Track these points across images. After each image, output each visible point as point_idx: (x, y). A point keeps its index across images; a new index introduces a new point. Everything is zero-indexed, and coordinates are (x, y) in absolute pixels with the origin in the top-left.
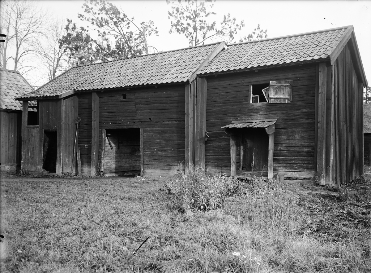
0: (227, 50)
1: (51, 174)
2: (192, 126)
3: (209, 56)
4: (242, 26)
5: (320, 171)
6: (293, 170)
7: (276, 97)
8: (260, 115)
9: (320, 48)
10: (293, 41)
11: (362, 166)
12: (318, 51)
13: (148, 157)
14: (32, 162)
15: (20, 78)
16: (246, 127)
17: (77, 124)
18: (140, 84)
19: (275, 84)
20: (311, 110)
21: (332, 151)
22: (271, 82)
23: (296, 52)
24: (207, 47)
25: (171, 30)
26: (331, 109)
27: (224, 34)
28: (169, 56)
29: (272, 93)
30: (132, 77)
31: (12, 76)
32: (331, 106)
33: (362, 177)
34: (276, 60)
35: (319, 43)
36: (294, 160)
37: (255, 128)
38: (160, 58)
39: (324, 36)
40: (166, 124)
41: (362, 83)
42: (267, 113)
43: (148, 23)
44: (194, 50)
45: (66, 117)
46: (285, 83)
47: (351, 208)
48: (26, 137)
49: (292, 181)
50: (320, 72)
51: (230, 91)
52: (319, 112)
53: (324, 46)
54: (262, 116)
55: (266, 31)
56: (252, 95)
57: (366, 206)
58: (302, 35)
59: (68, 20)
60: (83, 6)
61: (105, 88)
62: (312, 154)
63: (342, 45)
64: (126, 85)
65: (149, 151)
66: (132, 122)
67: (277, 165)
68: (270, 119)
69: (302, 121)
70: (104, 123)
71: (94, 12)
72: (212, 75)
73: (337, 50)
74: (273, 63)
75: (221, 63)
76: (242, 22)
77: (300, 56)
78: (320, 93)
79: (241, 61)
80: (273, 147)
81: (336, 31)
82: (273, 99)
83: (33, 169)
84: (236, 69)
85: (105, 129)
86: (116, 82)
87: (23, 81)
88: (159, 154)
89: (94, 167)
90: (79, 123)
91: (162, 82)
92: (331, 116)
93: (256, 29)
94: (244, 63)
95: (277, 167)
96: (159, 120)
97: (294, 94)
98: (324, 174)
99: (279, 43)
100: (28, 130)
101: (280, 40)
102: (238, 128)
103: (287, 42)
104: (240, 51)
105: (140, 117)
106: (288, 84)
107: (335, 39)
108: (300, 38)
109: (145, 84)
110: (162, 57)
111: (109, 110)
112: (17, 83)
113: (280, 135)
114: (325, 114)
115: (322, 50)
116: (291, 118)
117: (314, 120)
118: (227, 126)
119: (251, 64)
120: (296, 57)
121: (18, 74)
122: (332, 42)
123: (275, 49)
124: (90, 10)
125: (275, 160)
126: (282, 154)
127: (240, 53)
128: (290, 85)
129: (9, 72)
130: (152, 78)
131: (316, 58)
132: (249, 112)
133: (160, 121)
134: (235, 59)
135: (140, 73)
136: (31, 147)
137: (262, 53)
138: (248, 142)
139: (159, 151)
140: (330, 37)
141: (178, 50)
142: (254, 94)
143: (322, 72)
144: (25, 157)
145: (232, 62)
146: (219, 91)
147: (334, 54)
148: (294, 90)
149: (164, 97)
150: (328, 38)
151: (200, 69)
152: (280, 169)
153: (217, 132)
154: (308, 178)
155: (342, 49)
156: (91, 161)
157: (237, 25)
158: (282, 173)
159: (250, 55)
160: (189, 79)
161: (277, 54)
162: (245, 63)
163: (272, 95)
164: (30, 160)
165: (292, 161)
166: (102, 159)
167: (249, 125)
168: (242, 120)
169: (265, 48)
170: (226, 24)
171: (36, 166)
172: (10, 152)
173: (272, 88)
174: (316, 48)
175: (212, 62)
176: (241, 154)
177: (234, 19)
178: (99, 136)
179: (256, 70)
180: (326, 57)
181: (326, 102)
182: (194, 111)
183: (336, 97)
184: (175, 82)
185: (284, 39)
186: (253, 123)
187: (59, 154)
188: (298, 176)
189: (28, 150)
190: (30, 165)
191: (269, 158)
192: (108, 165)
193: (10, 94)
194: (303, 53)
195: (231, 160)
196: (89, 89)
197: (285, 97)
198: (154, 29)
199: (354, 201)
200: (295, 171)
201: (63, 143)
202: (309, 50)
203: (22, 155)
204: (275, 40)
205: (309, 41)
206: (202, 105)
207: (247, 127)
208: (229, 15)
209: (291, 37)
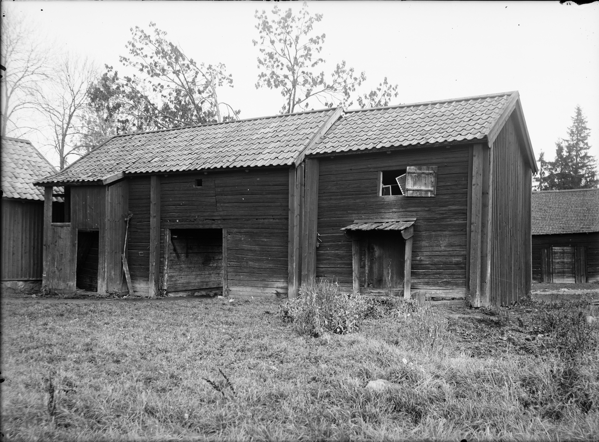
0: (346, 119)
1: (89, 293)
2: (298, 226)
3: (321, 128)
4: (362, 80)
5: (474, 289)
6: (438, 288)
7: (416, 188)
8: (393, 212)
9: (474, 123)
10: (437, 110)
11: (530, 281)
12: (471, 127)
13: (234, 269)
14: (59, 276)
15: (32, 151)
16: (374, 229)
17: (126, 221)
18: (224, 167)
19: (414, 171)
20: (462, 207)
21: (489, 263)
22: (408, 167)
23: (442, 126)
24: (317, 115)
25: (258, 83)
26: (488, 206)
27: (336, 90)
28: (262, 126)
29: (410, 183)
30: (210, 155)
31: (20, 149)
32: (488, 202)
33: (529, 297)
34: (416, 138)
35: (473, 115)
36: (439, 274)
37: (387, 231)
38: (249, 127)
39: (480, 105)
40: (260, 223)
41: (531, 168)
42: (403, 210)
43: (218, 67)
44: (297, 117)
45: (111, 211)
46: (426, 170)
47: (513, 334)
48: (50, 239)
49: (436, 302)
50: (475, 156)
51: (352, 178)
52: (472, 210)
53: (479, 121)
54: (395, 215)
55: (396, 88)
56: (381, 185)
57: (531, 332)
58: (450, 102)
59: (107, 67)
60: (128, 45)
61: (171, 171)
62: (463, 265)
63: (503, 119)
64: (203, 167)
65: (235, 260)
66: (211, 220)
67: (416, 281)
68: (406, 218)
69: (451, 221)
70: (169, 221)
71: (144, 54)
72: (327, 155)
73: (497, 127)
74: (411, 142)
75: (339, 140)
76: (362, 75)
77: (448, 134)
78: (474, 185)
79: (367, 137)
80: (411, 256)
81: (496, 99)
82: (411, 192)
83: (62, 286)
84: (361, 149)
85: (170, 229)
86: (187, 163)
87: (37, 156)
88: (250, 266)
89: (154, 283)
90: (130, 220)
91: (256, 165)
92: (488, 215)
93: (382, 84)
94: (370, 141)
95: (416, 283)
96: (251, 217)
97: (439, 185)
98: (478, 293)
99: (418, 112)
100: (54, 229)
101: (420, 108)
102: (364, 231)
103: (429, 111)
104: (364, 121)
105: (221, 213)
106: (431, 172)
107: (494, 111)
108: (447, 106)
109: (231, 167)
110: (251, 127)
111: (176, 202)
112: (29, 159)
113: (420, 241)
114: (481, 213)
115: (477, 126)
116: (435, 217)
117: (466, 220)
118: (348, 227)
119: (381, 142)
120: (442, 135)
121: (29, 145)
122: (490, 115)
123: (413, 121)
124: (139, 52)
125: (413, 274)
126: (422, 266)
127: (365, 125)
128: (434, 172)
129: (16, 141)
130: (240, 158)
131: (470, 137)
132: (378, 209)
133: (251, 219)
134: (358, 134)
135: (221, 149)
136: (57, 254)
137: (395, 127)
138: (375, 249)
139: (251, 260)
140: (488, 108)
141: (275, 117)
142: (384, 183)
143: (476, 157)
144: (49, 268)
145: (354, 138)
146: (336, 178)
147: (494, 132)
148: (439, 179)
149: (258, 185)
150: (485, 108)
151: (309, 147)
152: (420, 286)
153: (333, 236)
154: (458, 297)
155: (504, 124)
156: (149, 274)
157: (356, 79)
158: (422, 291)
159: (379, 128)
160: (295, 161)
161: (416, 129)
162: (373, 141)
163: (410, 185)
164: (57, 272)
165: (436, 276)
166: (165, 271)
167: (378, 226)
168: (368, 219)
169: (399, 118)
170: (339, 76)
171: (66, 281)
172: (24, 262)
173: (409, 176)
174: (469, 123)
175: (325, 137)
176: (367, 266)
177: (351, 70)
178: (161, 239)
179: (388, 151)
180: (482, 137)
181: (482, 197)
182: (300, 205)
183: (496, 189)
184: (274, 165)
185: (425, 107)
186: (384, 224)
187: (102, 264)
188: (444, 296)
189: (53, 259)
190: (56, 280)
191: (405, 272)
192: (172, 281)
193: (22, 176)
194: (452, 130)
195: (353, 273)
196: (147, 172)
197: (427, 189)
198: (227, 76)
199: (517, 326)
200: (440, 288)
201: (107, 249)
202: (459, 124)
203: (44, 266)
204: (412, 107)
205: (459, 111)
206: (312, 198)
207: (376, 229)
208: (344, 64)
209: (435, 104)
